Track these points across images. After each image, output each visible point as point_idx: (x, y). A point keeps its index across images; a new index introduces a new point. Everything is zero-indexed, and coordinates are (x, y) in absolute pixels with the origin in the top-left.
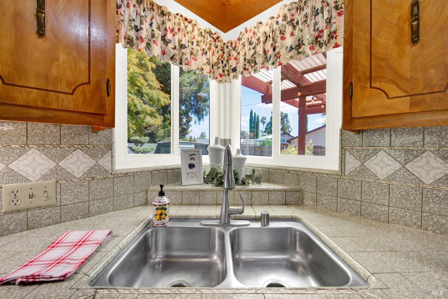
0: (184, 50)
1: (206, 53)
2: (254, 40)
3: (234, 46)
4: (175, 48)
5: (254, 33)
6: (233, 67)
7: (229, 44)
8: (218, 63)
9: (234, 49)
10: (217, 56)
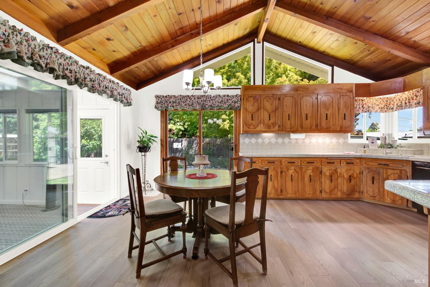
0: (370, 108)
1: (379, 105)
2: (401, 99)
3: (392, 100)
4: (367, 109)
5: (401, 97)
6: (392, 107)
7: (390, 99)
8: (384, 107)
9: (392, 101)
10: (384, 104)
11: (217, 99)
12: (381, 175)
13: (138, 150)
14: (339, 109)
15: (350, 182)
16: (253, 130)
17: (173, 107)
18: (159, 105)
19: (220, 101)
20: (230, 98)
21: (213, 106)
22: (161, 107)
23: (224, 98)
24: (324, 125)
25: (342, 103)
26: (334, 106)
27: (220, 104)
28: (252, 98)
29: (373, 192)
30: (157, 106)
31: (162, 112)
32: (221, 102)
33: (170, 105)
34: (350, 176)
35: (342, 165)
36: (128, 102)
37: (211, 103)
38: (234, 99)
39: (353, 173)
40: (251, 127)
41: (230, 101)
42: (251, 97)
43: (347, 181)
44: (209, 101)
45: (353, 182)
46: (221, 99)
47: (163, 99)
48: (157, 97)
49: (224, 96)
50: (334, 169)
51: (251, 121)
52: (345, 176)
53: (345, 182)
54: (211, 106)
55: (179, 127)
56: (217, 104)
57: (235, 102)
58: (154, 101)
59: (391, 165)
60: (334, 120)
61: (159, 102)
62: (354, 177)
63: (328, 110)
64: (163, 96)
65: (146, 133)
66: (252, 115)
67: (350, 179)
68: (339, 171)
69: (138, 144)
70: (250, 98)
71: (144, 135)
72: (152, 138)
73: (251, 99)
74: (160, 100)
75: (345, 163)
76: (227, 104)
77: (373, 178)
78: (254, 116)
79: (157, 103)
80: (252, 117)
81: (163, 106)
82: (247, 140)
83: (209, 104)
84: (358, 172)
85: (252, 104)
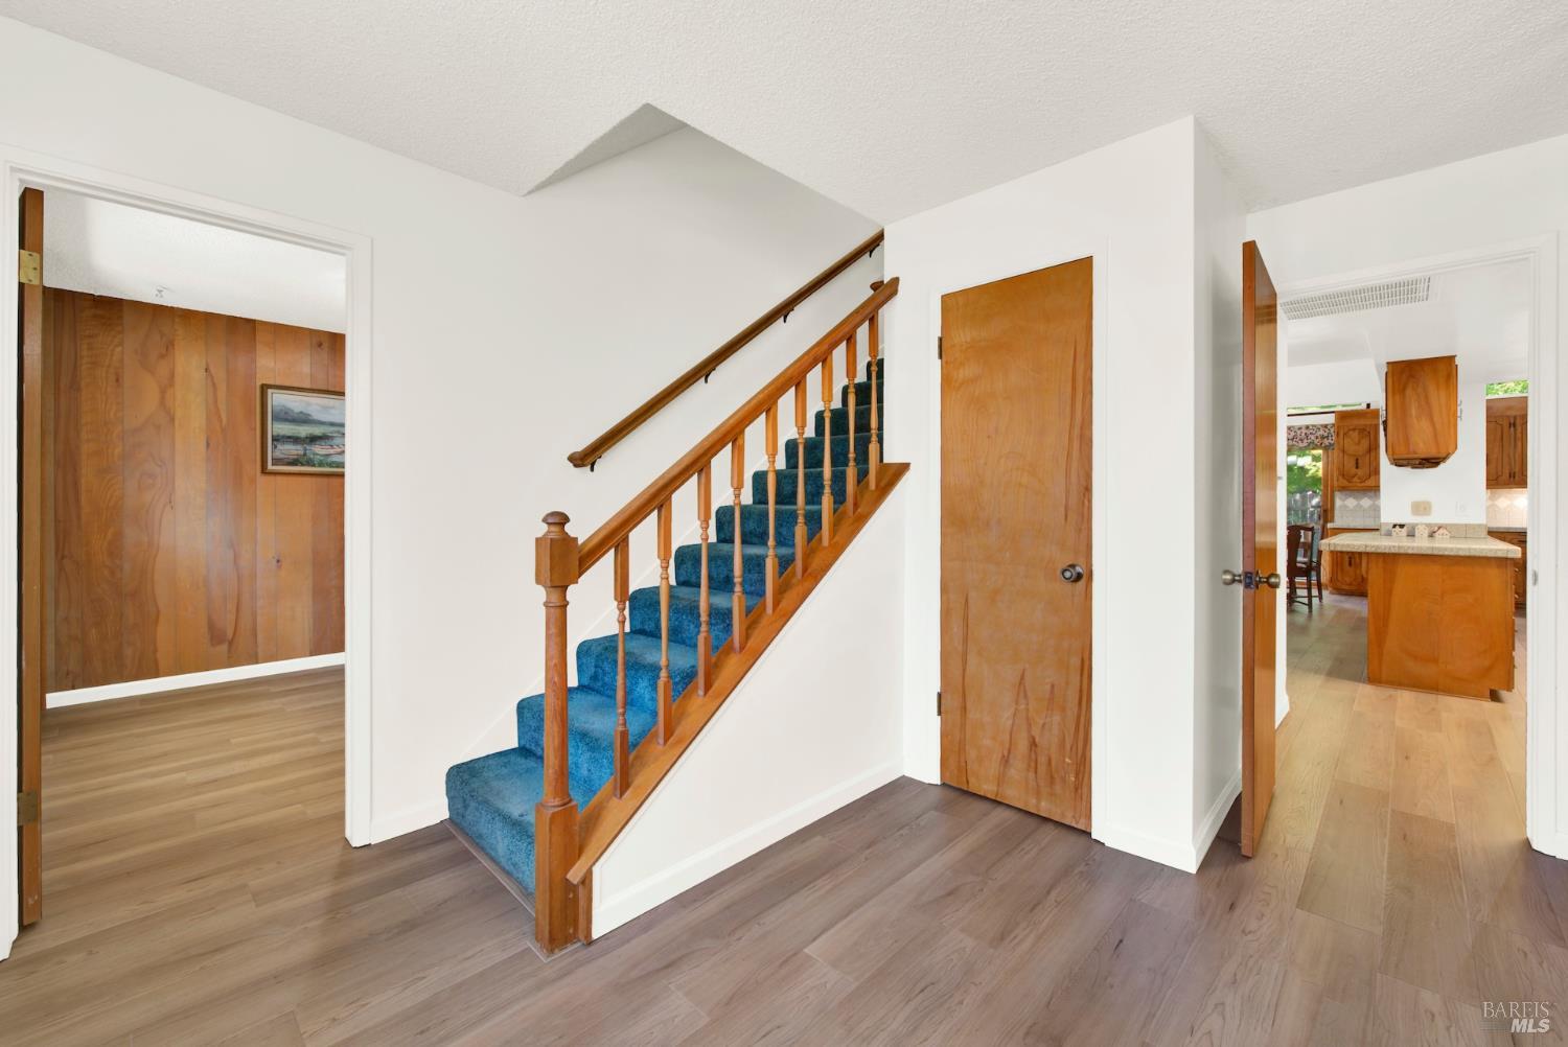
16: (1359, 485)
20: (1312, 431)
23: (1298, 432)
28: (1357, 432)
32: (1292, 439)
38: (1322, 432)
40: (1355, 479)
41: (1313, 438)
42: (1354, 430)
49: (1300, 429)
51: (1354, 470)
57: (1323, 437)
66: (1357, 460)
70: (1351, 432)
73: (1355, 435)
76: (1305, 441)
78: (1360, 461)
80: (1357, 463)
82: (1351, 502)
85: (1356, 440)
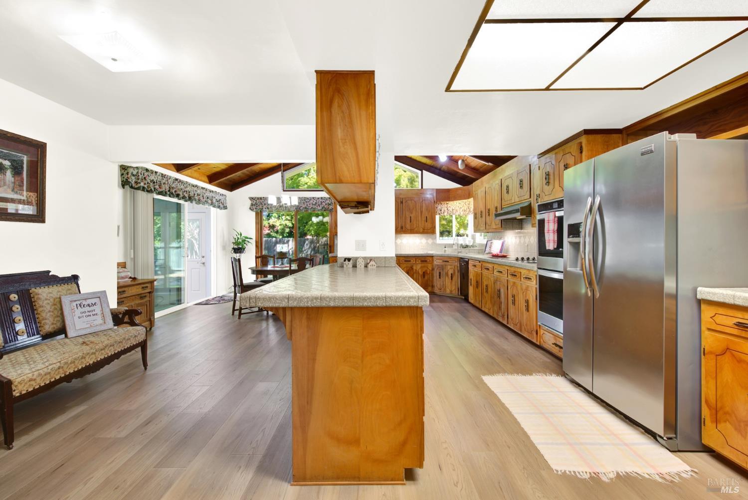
11: (312, 201)
12: (444, 270)
13: (232, 252)
14: (421, 212)
15: (424, 277)
17: (268, 208)
18: (254, 207)
19: (314, 203)
20: (324, 200)
21: (307, 207)
22: (256, 208)
23: (318, 200)
24: (408, 226)
25: (424, 207)
26: (417, 210)
27: (314, 207)
29: (440, 285)
30: (252, 208)
31: (257, 214)
33: (265, 207)
34: (424, 272)
35: (417, 262)
36: (224, 207)
37: (306, 205)
39: (426, 270)
41: (324, 204)
43: (421, 277)
44: (304, 203)
45: (426, 277)
46: (315, 201)
47: (258, 201)
48: (252, 199)
50: (410, 266)
52: (420, 272)
53: (420, 278)
54: (306, 208)
55: (284, 223)
56: (311, 206)
58: (249, 202)
59: (450, 261)
60: (417, 223)
61: (254, 204)
62: (427, 273)
63: (412, 213)
64: (258, 199)
65: (241, 235)
67: (424, 274)
68: (414, 268)
69: (232, 246)
71: (239, 236)
72: (247, 239)
74: (255, 202)
75: (419, 261)
76: (321, 206)
77: (440, 273)
79: (252, 205)
81: (258, 208)
83: (304, 206)
84: (431, 269)
